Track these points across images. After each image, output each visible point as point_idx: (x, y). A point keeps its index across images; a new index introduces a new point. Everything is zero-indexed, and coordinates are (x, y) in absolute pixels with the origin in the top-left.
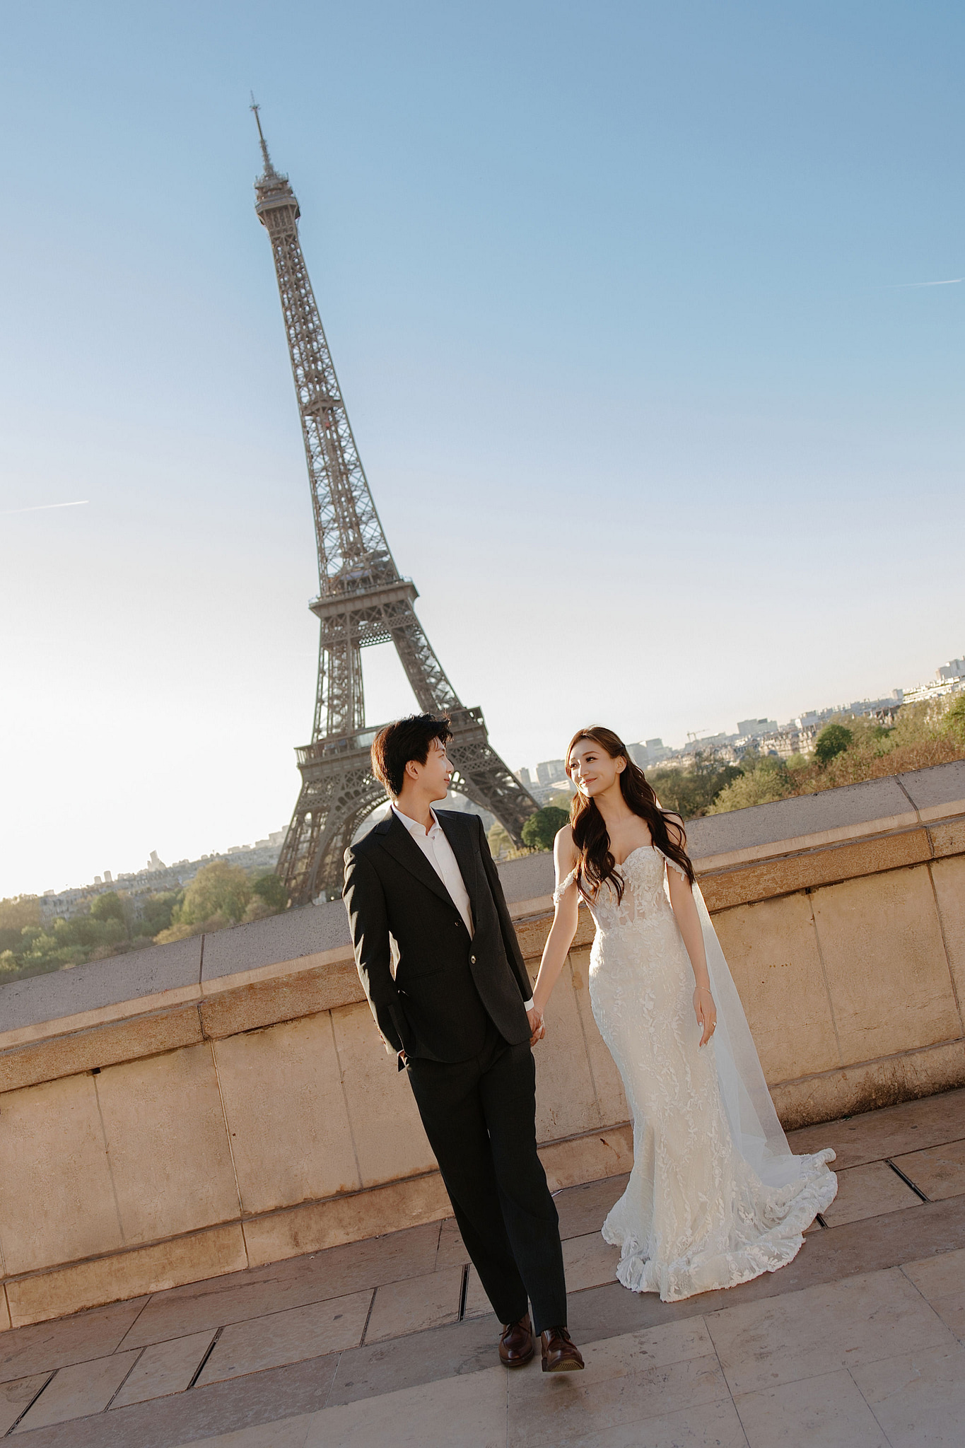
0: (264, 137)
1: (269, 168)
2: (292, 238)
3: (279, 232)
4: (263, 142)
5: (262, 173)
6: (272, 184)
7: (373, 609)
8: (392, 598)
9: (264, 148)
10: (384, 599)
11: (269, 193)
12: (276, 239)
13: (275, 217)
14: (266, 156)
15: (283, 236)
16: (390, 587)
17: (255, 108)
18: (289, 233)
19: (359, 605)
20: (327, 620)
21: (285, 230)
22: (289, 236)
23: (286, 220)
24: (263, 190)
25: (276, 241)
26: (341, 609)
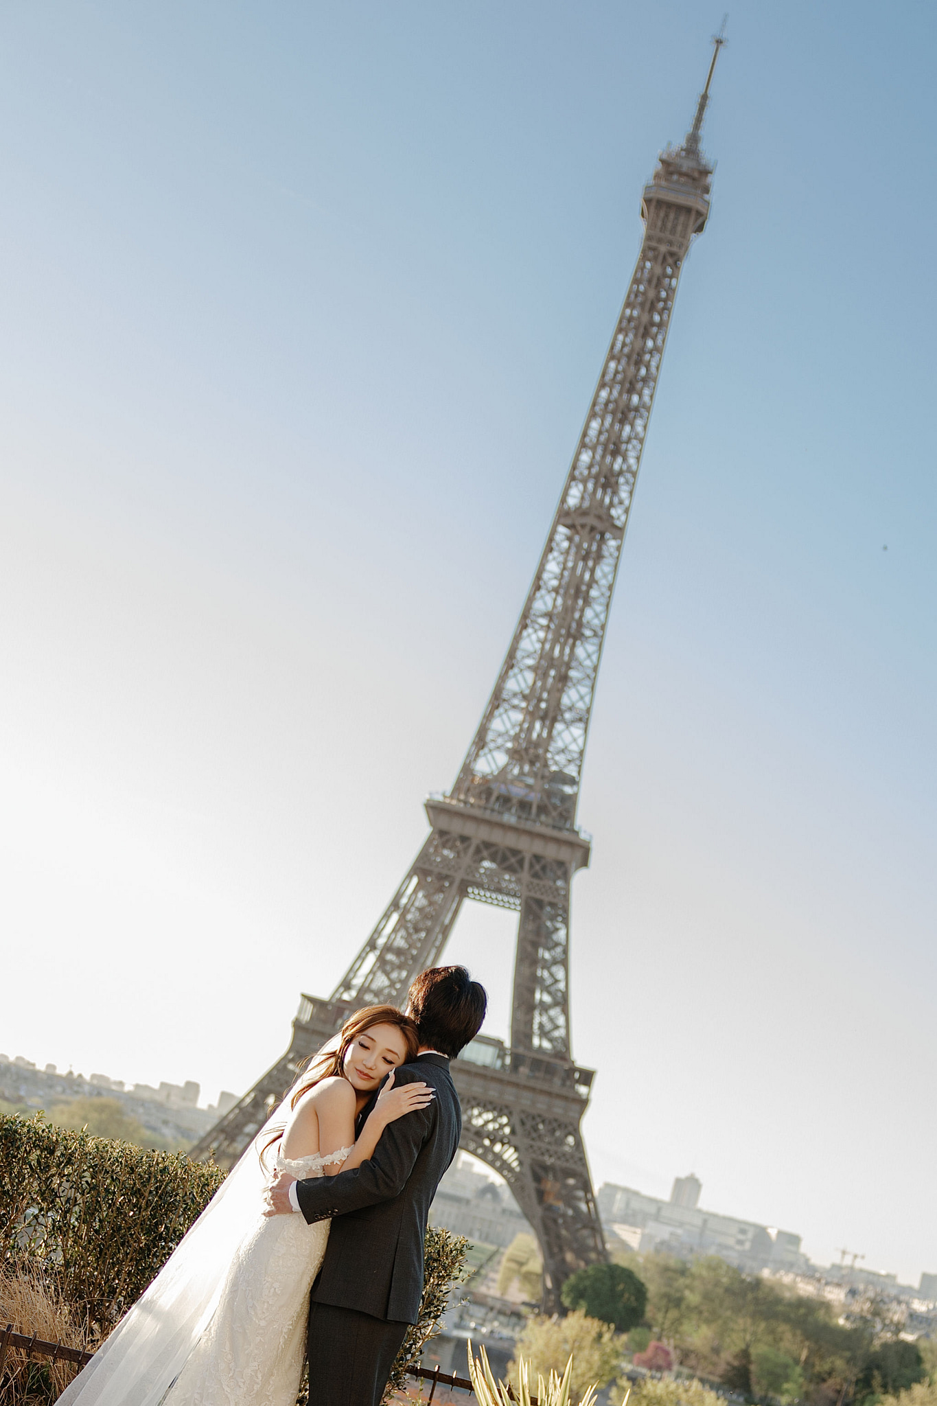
0: (711, 93)
1: (694, 139)
2: (673, 259)
3: (660, 241)
4: (705, 98)
5: (680, 142)
6: (686, 165)
7: (515, 852)
8: (551, 852)
9: (702, 107)
10: (538, 847)
11: (675, 177)
12: (654, 249)
13: (667, 216)
14: (699, 120)
15: (663, 248)
16: (555, 833)
17: (719, 42)
18: (675, 249)
19: (497, 837)
20: (441, 836)
21: (671, 243)
22: (672, 254)
23: (679, 228)
24: (669, 168)
25: (649, 251)
26: (469, 829)
